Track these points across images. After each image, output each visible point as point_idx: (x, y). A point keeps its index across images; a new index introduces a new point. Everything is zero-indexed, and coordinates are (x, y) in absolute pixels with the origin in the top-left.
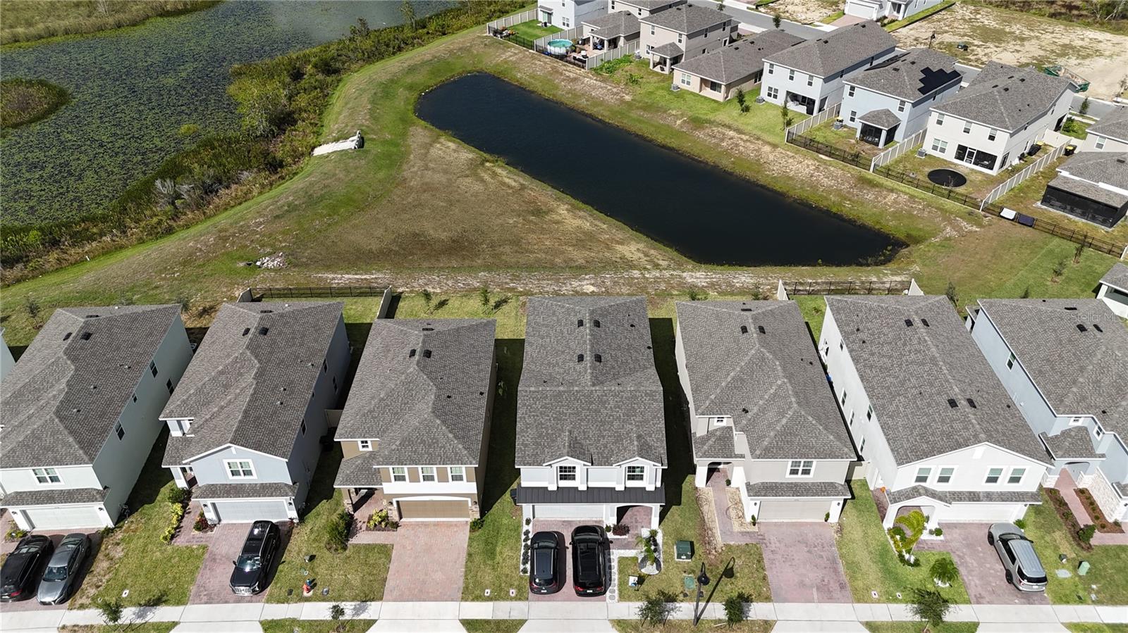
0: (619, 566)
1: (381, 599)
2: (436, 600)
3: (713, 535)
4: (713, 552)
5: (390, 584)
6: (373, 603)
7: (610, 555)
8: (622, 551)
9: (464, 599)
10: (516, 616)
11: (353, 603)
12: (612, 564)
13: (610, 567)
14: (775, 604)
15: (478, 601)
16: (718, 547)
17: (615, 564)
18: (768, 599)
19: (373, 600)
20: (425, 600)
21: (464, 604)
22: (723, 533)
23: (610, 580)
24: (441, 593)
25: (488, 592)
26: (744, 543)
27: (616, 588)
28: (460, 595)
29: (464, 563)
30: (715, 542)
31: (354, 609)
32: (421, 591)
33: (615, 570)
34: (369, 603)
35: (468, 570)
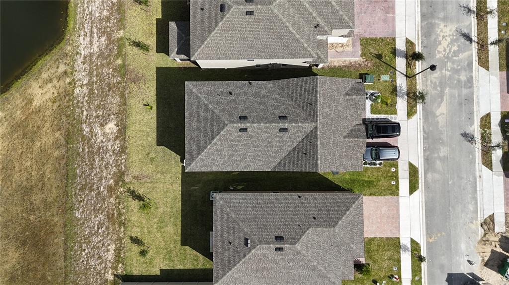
0: (377, 114)
1: (399, 238)
2: (398, 209)
3: (355, 62)
4: (366, 63)
5: (390, 235)
6: (401, 242)
7: (369, 119)
8: (367, 112)
9: (398, 195)
10: (407, 167)
11: (401, 252)
12: (375, 117)
13: (377, 119)
14: (397, 36)
15: (398, 187)
16: (362, 60)
17: (375, 116)
18: (394, 40)
19: (399, 243)
20: (399, 215)
21: (400, 195)
22: (353, 56)
23: (385, 119)
24: (394, 207)
25: (393, 183)
26: (360, 46)
27: (390, 116)
28: (395, 197)
29: (376, 197)
30: (359, 62)
31: (405, 251)
32: (393, 218)
33: (379, 116)
34: (401, 244)
35: (380, 194)
